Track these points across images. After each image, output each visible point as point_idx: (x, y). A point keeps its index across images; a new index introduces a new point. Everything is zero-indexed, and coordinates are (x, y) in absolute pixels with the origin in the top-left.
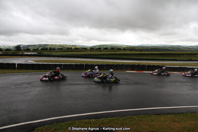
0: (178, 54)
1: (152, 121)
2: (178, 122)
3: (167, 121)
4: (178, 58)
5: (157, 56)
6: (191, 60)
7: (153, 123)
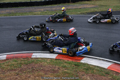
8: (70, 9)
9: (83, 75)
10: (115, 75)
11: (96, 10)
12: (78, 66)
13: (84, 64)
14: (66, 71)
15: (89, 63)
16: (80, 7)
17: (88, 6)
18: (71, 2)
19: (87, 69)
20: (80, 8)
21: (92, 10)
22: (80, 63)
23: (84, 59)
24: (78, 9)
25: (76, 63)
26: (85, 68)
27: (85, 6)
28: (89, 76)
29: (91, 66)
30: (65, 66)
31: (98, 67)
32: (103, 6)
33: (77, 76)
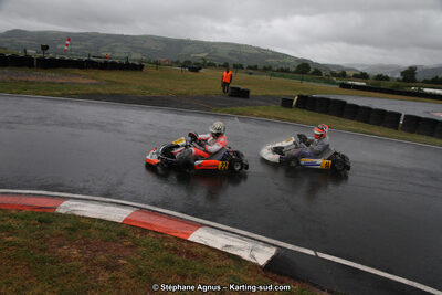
8: (32, 83)
9: (60, 246)
10: (138, 236)
11: (100, 90)
12: (48, 222)
13: (65, 217)
14: (10, 238)
15: (77, 213)
16: (61, 81)
17: (81, 80)
18: (38, 66)
19: (73, 229)
20: (62, 83)
21: (91, 89)
22: (53, 214)
23: (66, 203)
24: (54, 83)
25: (43, 216)
26: (67, 225)
27: (75, 80)
28: (77, 244)
29: (83, 221)
30: (10, 226)
31: (100, 220)
32: (116, 83)
33: (43, 250)
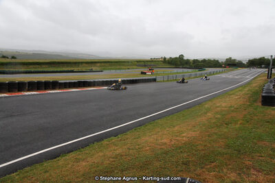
0: (75, 63)
1: (46, 172)
2: (84, 160)
3: (68, 164)
4: (76, 69)
5: (44, 66)
6: (91, 71)
7: (48, 174)
